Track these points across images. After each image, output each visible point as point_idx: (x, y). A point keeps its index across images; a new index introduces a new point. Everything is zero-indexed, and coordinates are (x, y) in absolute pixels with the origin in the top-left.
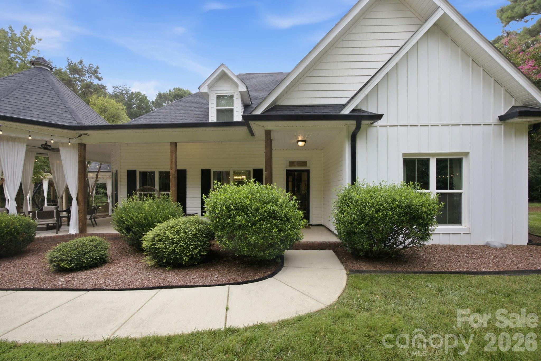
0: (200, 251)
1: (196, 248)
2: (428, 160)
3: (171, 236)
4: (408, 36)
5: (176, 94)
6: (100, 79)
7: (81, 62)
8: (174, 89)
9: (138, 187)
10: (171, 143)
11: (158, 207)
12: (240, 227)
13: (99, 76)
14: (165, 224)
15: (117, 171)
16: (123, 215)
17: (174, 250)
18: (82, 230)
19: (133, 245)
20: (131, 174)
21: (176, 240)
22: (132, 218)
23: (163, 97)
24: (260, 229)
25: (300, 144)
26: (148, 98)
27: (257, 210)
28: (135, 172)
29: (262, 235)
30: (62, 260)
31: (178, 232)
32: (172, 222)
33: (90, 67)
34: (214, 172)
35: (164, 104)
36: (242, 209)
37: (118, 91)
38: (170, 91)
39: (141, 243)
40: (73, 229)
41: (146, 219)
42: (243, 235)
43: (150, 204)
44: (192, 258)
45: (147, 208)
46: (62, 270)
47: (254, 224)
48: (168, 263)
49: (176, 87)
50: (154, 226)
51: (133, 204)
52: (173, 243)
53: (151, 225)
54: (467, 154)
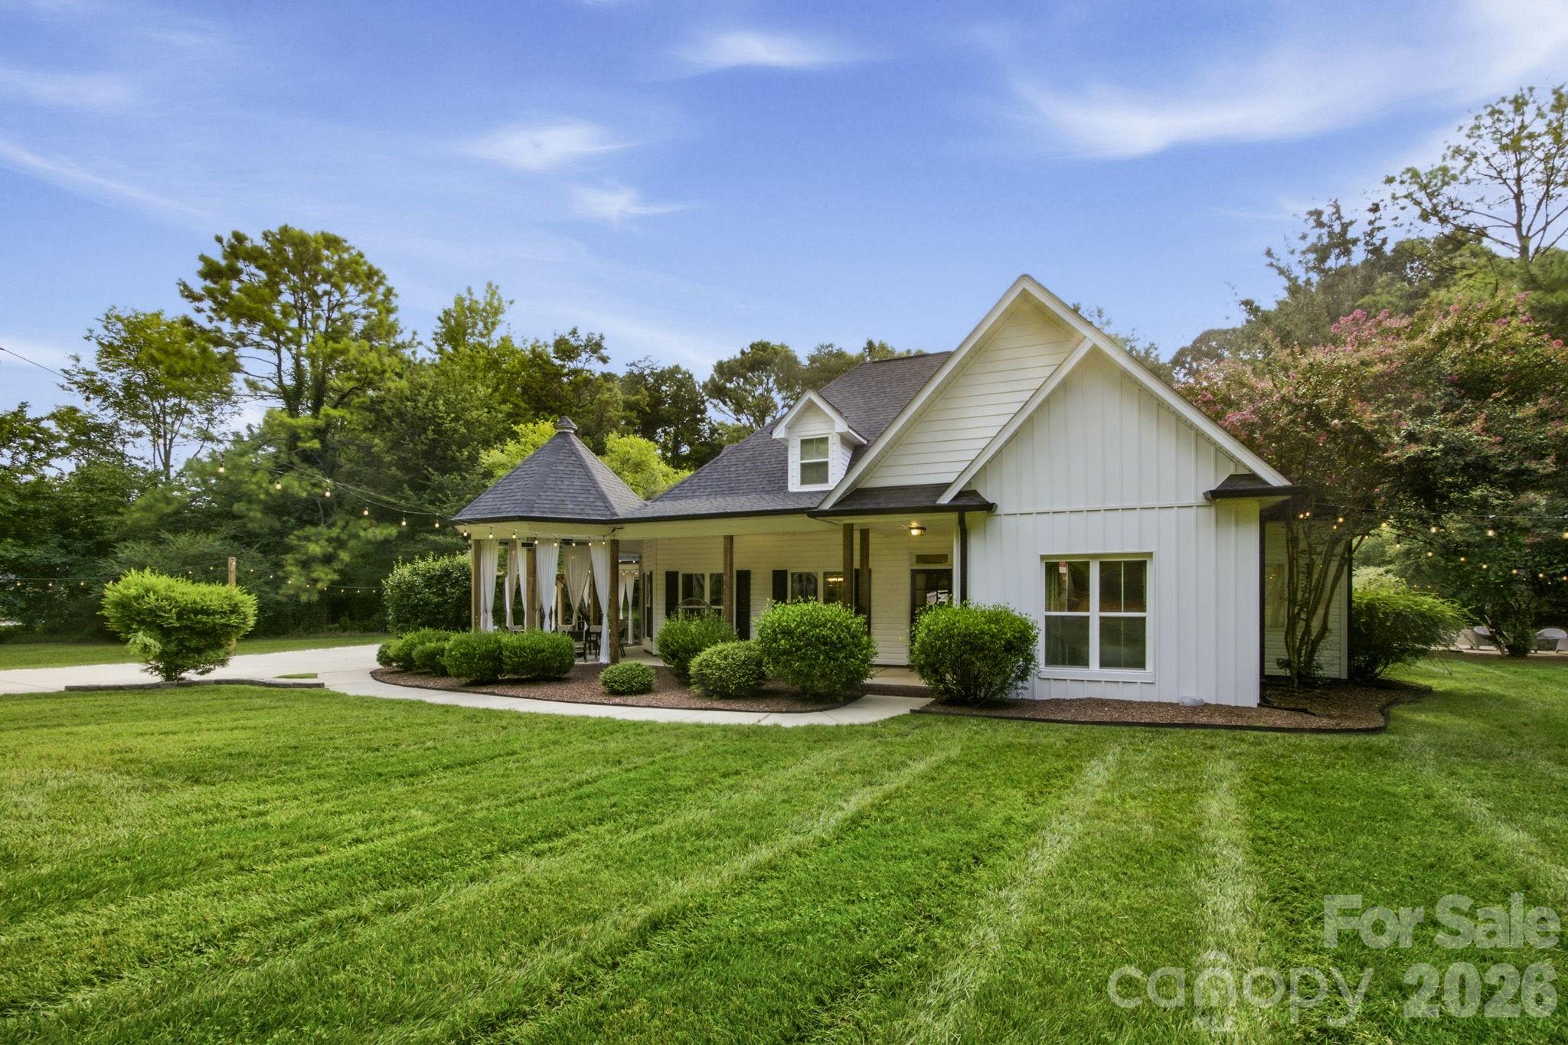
0: (747, 681)
1: (743, 676)
2: (1087, 564)
3: (718, 661)
4: (1048, 371)
5: (755, 359)
6: (604, 360)
7: (574, 332)
8: (752, 346)
9: (680, 600)
10: (726, 537)
11: (707, 629)
12: (785, 652)
13: (604, 352)
14: (713, 649)
15: (651, 573)
16: (669, 639)
17: (720, 677)
18: (614, 660)
19: (678, 676)
20: (671, 577)
21: (722, 666)
22: (677, 642)
23: (726, 370)
24: (805, 654)
25: (915, 532)
26: (696, 378)
27: (804, 633)
28: (676, 573)
29: (808, 662)
30: (616, 682)
31: (726, 658)
32: (720, 646)
33: (589, 340)
34: (793, 574)
35: (728, 385)
36: (787, 632)
37: (636, 371)
38: (743, 353)
39: (686, 669)
40: (604, 659)
41: (692, 643)
42: (787, 661)
43: (697, 625)
44: (739, 687)
45: (694, 630)
46: (615, 693)
47: (799, 649)
48: (714, 692)
49: (756, 340)
50: (701, 650)
51: (678, 624)
52: (720, 669)
53: (698, 650)
54: (1150, 555)
